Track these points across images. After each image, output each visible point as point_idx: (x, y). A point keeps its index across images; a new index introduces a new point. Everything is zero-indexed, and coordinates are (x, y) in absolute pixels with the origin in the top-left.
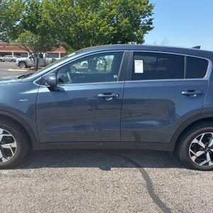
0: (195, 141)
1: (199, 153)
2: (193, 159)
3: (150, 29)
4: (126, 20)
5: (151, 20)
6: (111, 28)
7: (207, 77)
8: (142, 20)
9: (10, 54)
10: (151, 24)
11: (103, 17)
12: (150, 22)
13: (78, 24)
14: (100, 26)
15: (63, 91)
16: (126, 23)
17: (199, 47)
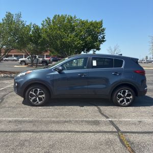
0: (119, 94)
1: (121, 99)
2: (119, 101)
3: (104, 41)
4: (90, 37)
5: (104, 36)
6: (81, 42)
7: (123, 67)
8: (99, 36)
9: (11, 56)
10: (104, 38)
11: (77, 36)
12: (103, 38)
13: (63, 40)
14: (75, 41)
15: (64, 73)
16: (89, 39)
17: (121, 54)
